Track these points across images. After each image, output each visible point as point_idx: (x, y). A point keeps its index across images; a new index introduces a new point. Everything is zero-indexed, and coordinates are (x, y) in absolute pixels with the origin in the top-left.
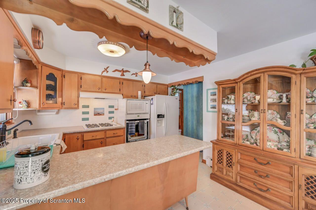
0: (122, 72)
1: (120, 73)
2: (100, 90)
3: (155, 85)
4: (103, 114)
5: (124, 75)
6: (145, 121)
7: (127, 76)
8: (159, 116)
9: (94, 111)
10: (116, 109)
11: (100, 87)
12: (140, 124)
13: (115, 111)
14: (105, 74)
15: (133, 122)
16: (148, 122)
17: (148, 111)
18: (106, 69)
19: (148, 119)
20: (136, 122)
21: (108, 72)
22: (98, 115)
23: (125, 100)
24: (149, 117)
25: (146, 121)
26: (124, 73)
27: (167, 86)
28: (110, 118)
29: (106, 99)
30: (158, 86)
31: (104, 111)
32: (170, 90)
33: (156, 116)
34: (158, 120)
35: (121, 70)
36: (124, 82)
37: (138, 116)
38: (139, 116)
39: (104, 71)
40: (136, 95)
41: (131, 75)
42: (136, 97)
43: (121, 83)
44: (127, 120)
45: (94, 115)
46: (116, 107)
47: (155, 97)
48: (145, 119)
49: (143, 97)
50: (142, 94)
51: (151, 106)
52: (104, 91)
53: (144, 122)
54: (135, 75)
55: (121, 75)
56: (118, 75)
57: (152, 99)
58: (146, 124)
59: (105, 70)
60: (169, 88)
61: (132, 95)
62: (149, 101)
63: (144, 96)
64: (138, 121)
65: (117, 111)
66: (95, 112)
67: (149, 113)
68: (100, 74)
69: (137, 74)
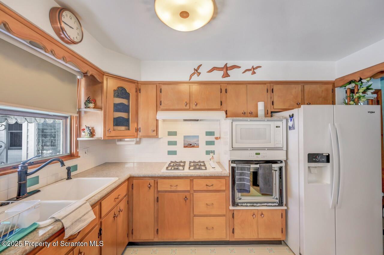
0: (225, 70)
1: (222, 73)
2: (188, 107)
3: (299, 87)
4: (198, 146)
5: (228, 76)
6: (274, 165)
7: (235, 76)
8: (313, 158)
9: (184, 141)
10: (217, 138)
11: (188, 102)
12: (260, 172)
13: (216, 141)
14: (195, 78)
15: (246, 166)
16: (281, 169)
17: (281, 143)
18: (196, 70)
19: (281, 162)
20: (253, 166)
21: (200, 73)
22: (189, 147)
23: (229, 121)
24: (283, 158)
25: (276, 166)
26: (229, 72)
27: (334, 85)
28: (208, 153)
29: (201, 120)
30: (307, 87)
31: (198, 141)
32: (340, 93)
33: (304, 158)
34: (309, 167)
35: (223, 66)
36: (229, 88)
37: (256, 154)
38: (259, 154)
39: (194, 73)
40: (253, 110)
41: (243, 73)
42: (254, 115)
43: (224, 91)
44: (233, 162)
45: (185, 147)
46: (217, 135)
47: (300, 113)
48: (275, 162)
49: (269, 114)
50: (265, 107)
51: (290, 132)
52: (194, 107)
53: (271, 168)
54: (251, 72)
55: (224, 77)
56: (217, 76)
57: (292, 116)
58: (278, 173)
59: (196, 72)
60: (337, 90)
61: (246, 111)
62: (285, 121)
63: (271, 112)
64: (258, 166)
65: (219, 140)
66: (186, 142)
67: (285, 148)
68: (187, 79)
69: (254, 69)
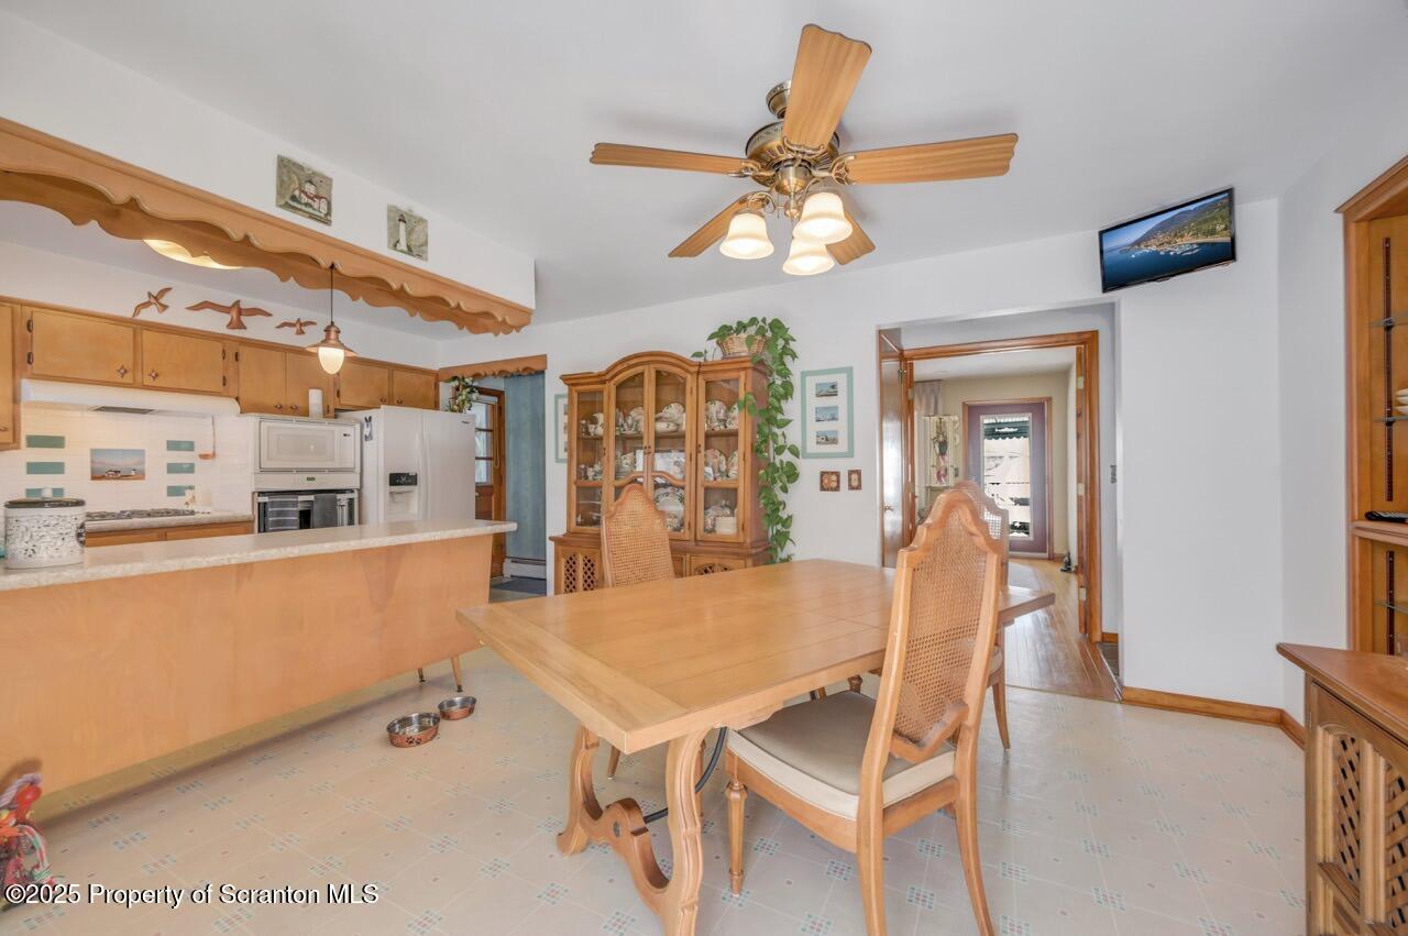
0: (234, 314)
1: (227, 318)
2: (128, 379)
3: (385, 373)
4: (140, 475)
5: (241, 326)
6: (339, 496)
7: (256, 329)
8: (395, 479)
9: (92, 462)
10: (204, 457)
11: (129, 365)
12: (316, 509)
13: (199, 463)
14: (150, 315)
15: (291, 499)
16: (351, 501)
17: (351, 459)
18: (156, 298)
19: (352, 491)
20: (301, 498)
21: (165, 307)
22: (113, 479)
23: (252, 420)
24: (356, 484)
25: (343, 499)
26: (244, 319)
27: (437, 377)
28: (174, 491)
29: (160, 412)
30: (398, 375)
31: (143, 463)
32: (446, 391)
33: (384, 480)
34: (391, 493)
35: (230, 304)
36: (245, 352)
37: (309, 479)
38: (313, 479)
39: (145, 305)
40: (299, 403)
41: (278, 327)
42: (302, 411)
43: (231, 357)
44: (262, 494)
45: (94, 478)
46: (199, 450)
47: (383, 417)
48: (342, 491)
49: (332, 414)
50: (324, 400)
51: (366, 444)
52: (148, 381)
53: (335, 501)
54: (295, 330)
55: (230, 326)
56: (216, 323)
57: (369, 420)
58: (346, 509)
59: (152, 300)
60: (441, 384)
61: (283, 403)
62: (358, 426)
63: (336, 410)
64: (312, 498)
65: (208, 462)
66: (98, 466)
67: (358, 470)
68: (128, 313)
69: (301, 325)
